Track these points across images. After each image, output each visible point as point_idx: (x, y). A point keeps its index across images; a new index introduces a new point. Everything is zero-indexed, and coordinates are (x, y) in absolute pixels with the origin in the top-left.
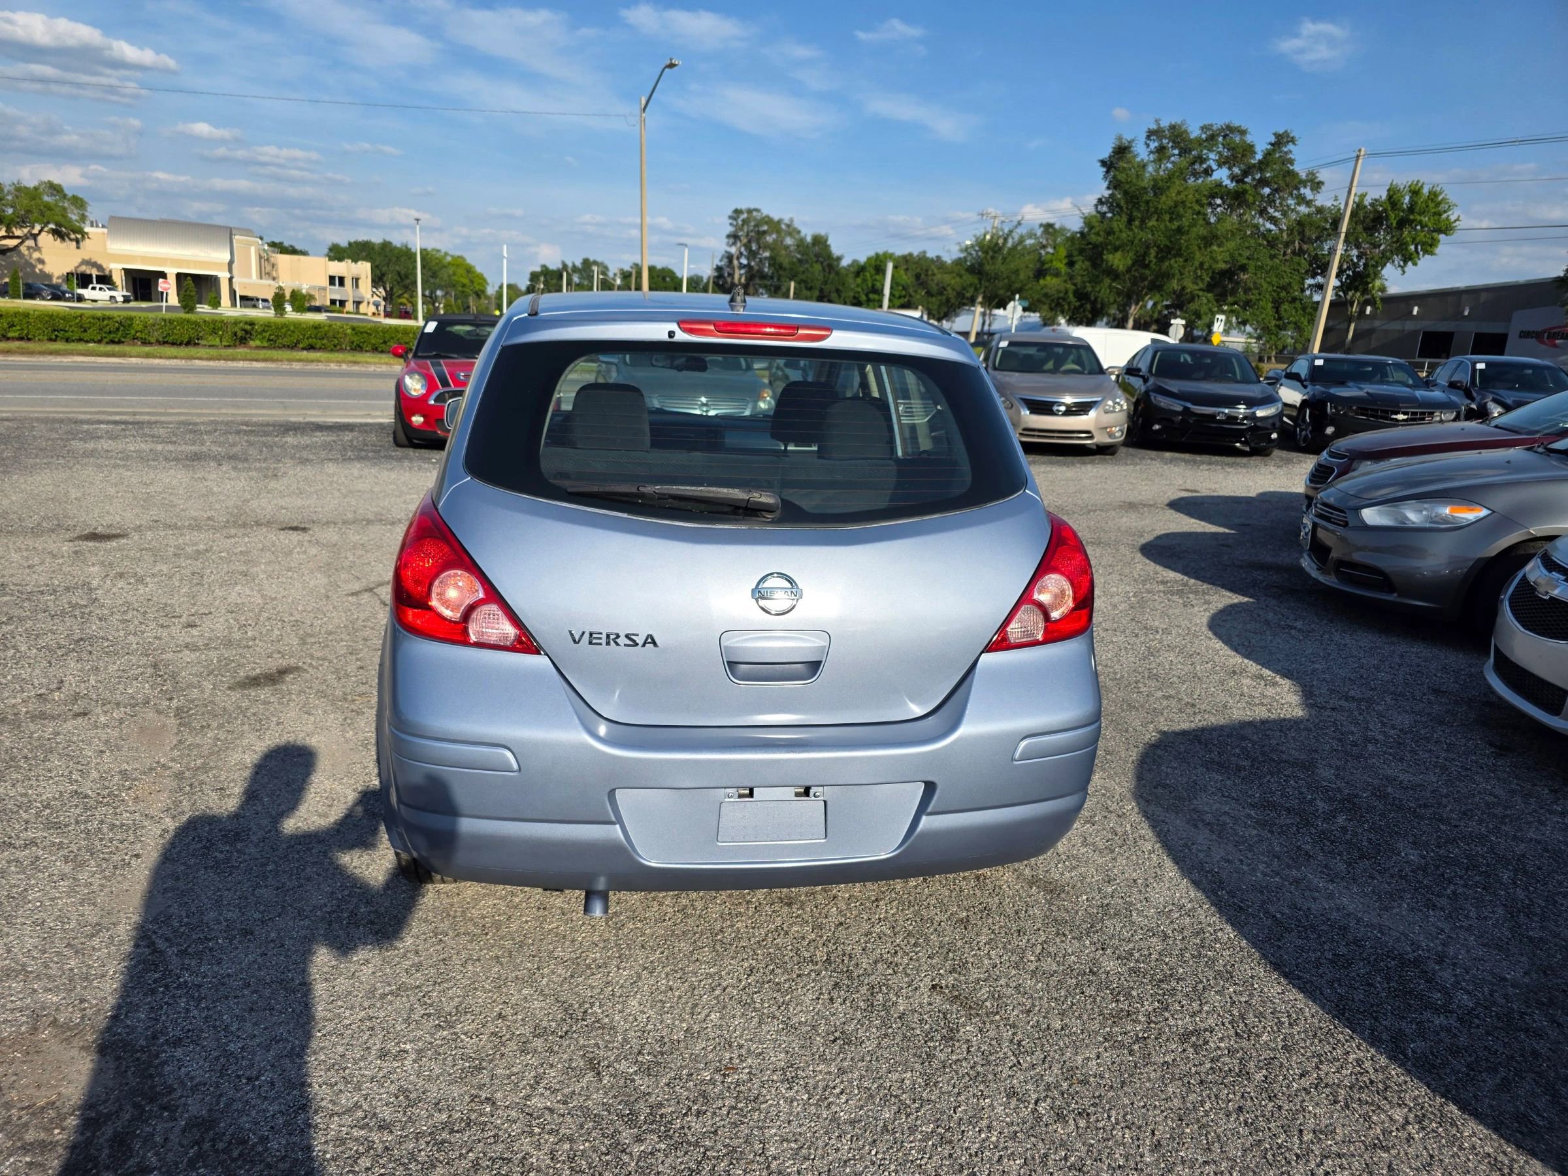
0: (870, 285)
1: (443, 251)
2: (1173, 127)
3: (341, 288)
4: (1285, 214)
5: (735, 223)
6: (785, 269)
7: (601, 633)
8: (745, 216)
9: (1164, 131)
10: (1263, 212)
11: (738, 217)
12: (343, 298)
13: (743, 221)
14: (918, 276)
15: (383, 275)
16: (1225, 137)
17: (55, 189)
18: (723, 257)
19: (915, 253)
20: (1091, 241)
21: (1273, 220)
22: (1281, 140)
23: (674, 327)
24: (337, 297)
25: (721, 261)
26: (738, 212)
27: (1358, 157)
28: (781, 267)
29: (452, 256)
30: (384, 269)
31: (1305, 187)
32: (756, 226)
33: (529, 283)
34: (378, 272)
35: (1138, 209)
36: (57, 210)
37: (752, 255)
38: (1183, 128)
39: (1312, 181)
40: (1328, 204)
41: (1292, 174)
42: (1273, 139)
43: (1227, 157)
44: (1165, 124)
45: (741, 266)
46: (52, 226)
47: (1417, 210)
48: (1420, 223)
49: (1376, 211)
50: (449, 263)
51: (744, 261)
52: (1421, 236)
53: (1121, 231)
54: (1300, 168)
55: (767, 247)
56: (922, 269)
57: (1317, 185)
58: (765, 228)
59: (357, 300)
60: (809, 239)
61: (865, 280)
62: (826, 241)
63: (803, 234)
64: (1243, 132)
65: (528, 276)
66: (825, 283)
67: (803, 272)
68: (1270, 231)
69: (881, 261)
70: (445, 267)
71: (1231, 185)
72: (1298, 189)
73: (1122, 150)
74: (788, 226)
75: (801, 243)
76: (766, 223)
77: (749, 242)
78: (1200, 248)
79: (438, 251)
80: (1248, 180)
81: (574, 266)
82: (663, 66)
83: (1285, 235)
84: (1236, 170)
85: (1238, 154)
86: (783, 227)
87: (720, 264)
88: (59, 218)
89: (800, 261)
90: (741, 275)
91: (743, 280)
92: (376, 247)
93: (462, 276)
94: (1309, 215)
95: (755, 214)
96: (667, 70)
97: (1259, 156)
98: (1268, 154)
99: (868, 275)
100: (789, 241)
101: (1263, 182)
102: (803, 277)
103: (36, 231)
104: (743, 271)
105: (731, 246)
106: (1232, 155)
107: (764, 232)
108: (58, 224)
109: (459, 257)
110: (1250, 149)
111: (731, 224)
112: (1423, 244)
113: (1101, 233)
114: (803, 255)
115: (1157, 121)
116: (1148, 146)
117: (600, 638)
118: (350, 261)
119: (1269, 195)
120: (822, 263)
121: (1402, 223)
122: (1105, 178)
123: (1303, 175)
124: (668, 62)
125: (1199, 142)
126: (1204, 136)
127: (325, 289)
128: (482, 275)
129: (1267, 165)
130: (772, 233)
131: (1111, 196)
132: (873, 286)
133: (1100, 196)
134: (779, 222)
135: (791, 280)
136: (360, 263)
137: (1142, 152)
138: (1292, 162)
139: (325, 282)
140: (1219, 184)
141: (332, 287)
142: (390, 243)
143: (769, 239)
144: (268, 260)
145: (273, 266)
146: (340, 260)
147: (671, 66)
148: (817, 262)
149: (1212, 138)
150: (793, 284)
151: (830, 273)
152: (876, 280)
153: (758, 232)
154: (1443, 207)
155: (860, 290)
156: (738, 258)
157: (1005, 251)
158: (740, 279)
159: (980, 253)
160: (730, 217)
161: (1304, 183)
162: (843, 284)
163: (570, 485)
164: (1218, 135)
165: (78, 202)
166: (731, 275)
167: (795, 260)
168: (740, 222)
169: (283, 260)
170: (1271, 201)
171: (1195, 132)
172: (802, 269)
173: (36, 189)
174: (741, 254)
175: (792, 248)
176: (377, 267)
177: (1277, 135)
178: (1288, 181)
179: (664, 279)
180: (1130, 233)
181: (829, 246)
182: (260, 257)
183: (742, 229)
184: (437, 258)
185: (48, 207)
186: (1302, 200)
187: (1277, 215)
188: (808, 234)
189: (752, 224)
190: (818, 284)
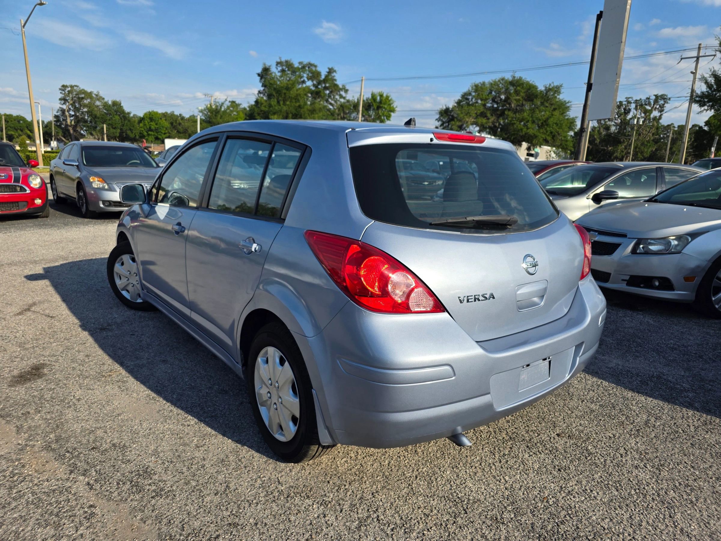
0: (148, 127)
2: (287, 62)
4: (336, 102)
5: (63, 92)
6: (98, 118)
7: (472, 296)
8: (69, 89)
9: (283, 63)
10: (327, 101)
11: (65, 89)
13: (68, 91)
14: (172, 124)
16: (309, 67)
18: (58, 110)
19: (169, 112)
20: (262, 109)
21: (331, 104)
22: (331, 71)
23: (432, 136)
25: (57, 112)
26: (64, 87)
27: (362, 80)
28: (96, 117)
31: (342, 91)
32: (76, 94)
35: (281, 96)
37: (76, 110)
38: (291, 62)
39: (344, 89)
40: (351, 99)
41: (336, 85)
42: (328, 70)
43: (311, 76)
44: (283, 60)
45: (71, 116)
47: (383, 102)
48: (384, 108)
49: (368, 103)
51: (73, 113)
52: (386, 113)
53: (275, 106)
54: (340, 82)
55: (85, 106)
56: (173, 120)
57: (346, 91)
58: (83, 96)
60: (110, 103)
61: (145, 125)
62: (120, 104)
63: (106, 100)
64: (316, 66)
66: (123, 125)
67: (110, 120)
68: (331, 109)
69: (152, 115)
71: (313, 88)
72: (339, 92)
73: (266, 70)
74: (97, 95)
75: (106, 105)
76: (83, 93)
77: (74, 103)
78: (309, 115)
80: (320, 87)
82: (36, 4)
83: (337, 111)
84: (315, 82)
85: (314, 75)
86: (94, 95)
87: (57, 114)
89: (107, 114)
90: (71, 120)
91: (73, 123)
94: (344, 103)
95: (75, 88)
96: (38, 6)
97: (323, 77)
98: (326, 76)
99: (146, 122)
100: (98, 103)
101: (326, 88)
102: (110, 122)
104: (72, 118)
105: (63, 104)
106: (313, 75)
107: (83, 98)
110: (319, 74)
111: (61, 93)
112: (387, 116)
113: (267, 107)
114: (107, 111)
115: (280, 58)
116: (277, 69)
117: (472, 299)
119: (329, 94)
120: (119, 115)
121: (378, 108)
122: (260, 81)
123: (341, 86)
124: (39, 2)
125: (298, 69)
126: (300, 67)
129: (327, 81)
130: (88, 98)
131: (264, 90)
132: (150, 127)
133: (259, 90)
134: (91, 93)
135: (103, 124)
137: (275, 71)
138: (336, 80)
140: (308, 87)
143: (86, 102)
147: (41, 4)
148: (116, 114)
149: (304, 67)
150: (105, 126)
151: (124, 120)
152: (151, 125)
153: (79, 98)
154: (391, 102)
155: (143, 129)
156: (68, 111)
157: (221, 113)
158: (71, 122)
159: (209, 113)
160: (60, 89)
161: (341, 89)
162: (133, 126)
163: (429, 220)
164: (306, 67)
166: (65, 120)
167: (103, 113)
168: (67, 92)
170: (329, 96)
171: (296, 65)
172: (108, 118)
174: (70, 109)
175: (101, 107)
177: (329, 69)
178: (335, 88)
179: (19, 122)
180: (280, 107)
181: (122, 107)
183: (68, 96)
186: (341, 97)
187: (333, 102)
188: (109, 100)
189: (75, 93)
190: (119, 126)
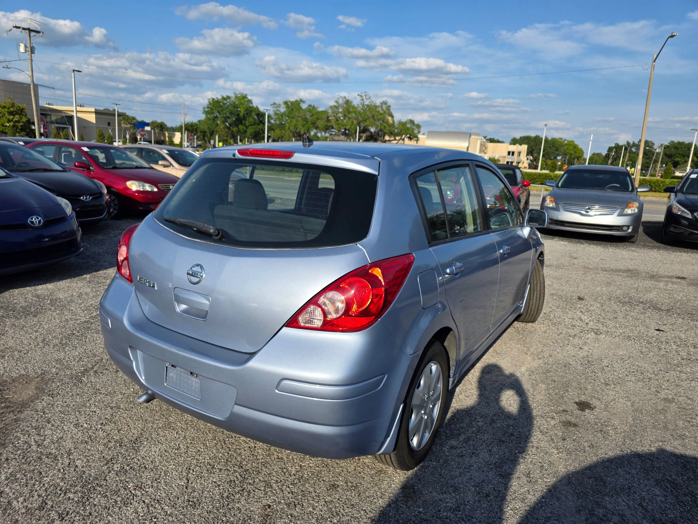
1: (564, 139)
3: (513, 157)
12: (512, 161)
15: (533, 150)
17: (412, 122)
24: (510, 160)
29: (568, 141)
30: (534, 148)
33: (606, 152)
34: (531, 149)
36: (411, 130)
46: (408, 136)
50: (566, 144)
59: (518, 161)
65: (607, 149)
70: (563, 146)
79: (562, 139)
81: (634, 143)
82: (668, 37)
88: (411, 133)
92: (532, 138)
93: (571, 150)
103: (403, 137)
108: (410, 135)
109: (571, 141)
118: (518, 145)
124: (670, 35)
127: (505, 157)
128: (581, 149)
136: (522, 145)
139: (506, 154)
141: (509, 156)
142: (539, 136)
144: (484, 146)
145: (486, 148)
146: (514, 144)
147: (672, 36)
165: (418, 126)
169: (490, 145)
173: (406, 122)
176: (531, 147)
182: (481, 145)
184: (560, 142)
185: (408, 129)
